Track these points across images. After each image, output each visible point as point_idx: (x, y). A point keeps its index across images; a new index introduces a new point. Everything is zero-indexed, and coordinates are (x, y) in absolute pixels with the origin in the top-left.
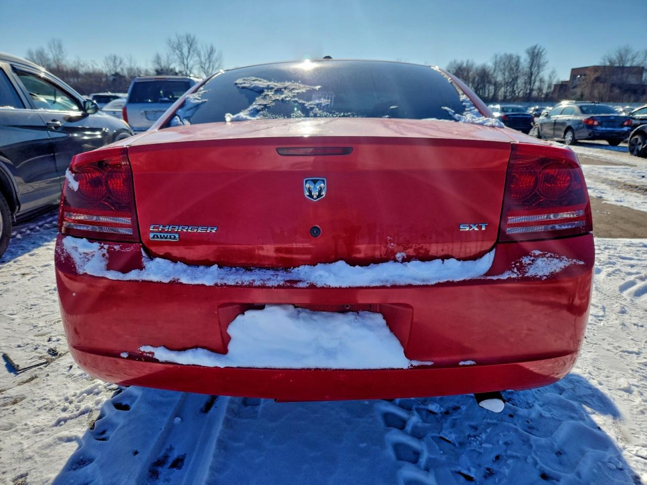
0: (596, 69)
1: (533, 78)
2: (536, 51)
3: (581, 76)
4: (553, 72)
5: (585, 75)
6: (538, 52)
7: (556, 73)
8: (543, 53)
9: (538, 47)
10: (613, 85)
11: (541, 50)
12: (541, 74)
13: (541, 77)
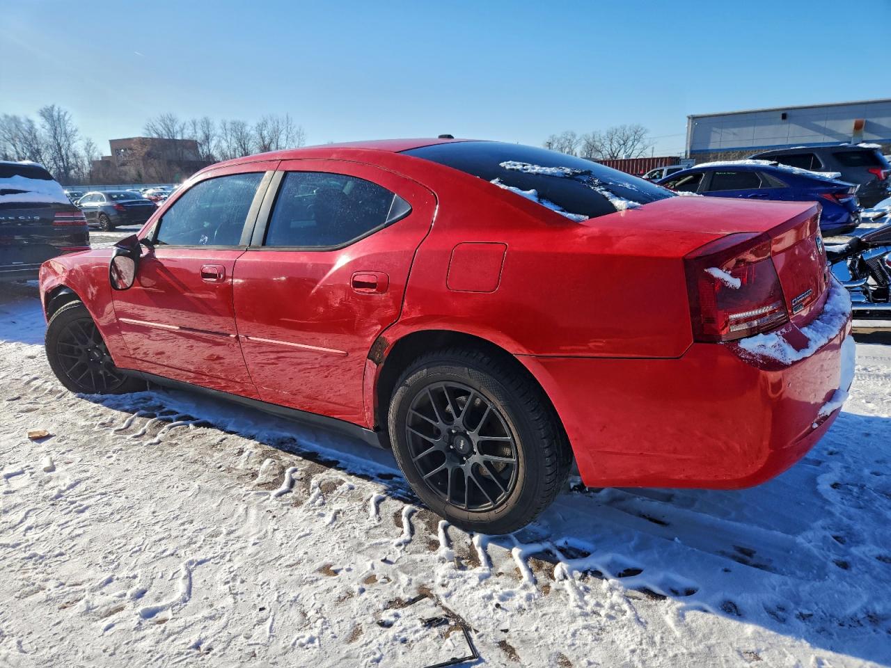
0: (143, 141)
1: (63, 152)
2: (55, 114)
3: (125, 150)
4: (89, 144)
5: (131, 149)
6: (59, 116)
7: (94, 146)
8: (66, 118)
9: (56, 109)
10: (170, 162)
11: (62, 113)
12: (73, 146)
13: (73, 150)
